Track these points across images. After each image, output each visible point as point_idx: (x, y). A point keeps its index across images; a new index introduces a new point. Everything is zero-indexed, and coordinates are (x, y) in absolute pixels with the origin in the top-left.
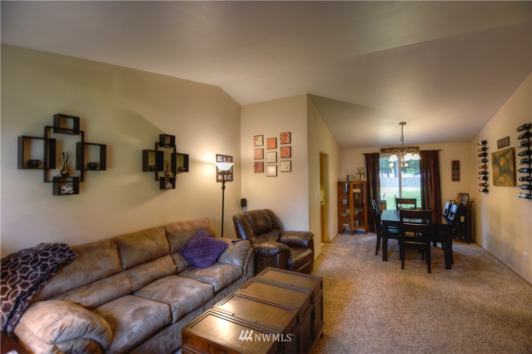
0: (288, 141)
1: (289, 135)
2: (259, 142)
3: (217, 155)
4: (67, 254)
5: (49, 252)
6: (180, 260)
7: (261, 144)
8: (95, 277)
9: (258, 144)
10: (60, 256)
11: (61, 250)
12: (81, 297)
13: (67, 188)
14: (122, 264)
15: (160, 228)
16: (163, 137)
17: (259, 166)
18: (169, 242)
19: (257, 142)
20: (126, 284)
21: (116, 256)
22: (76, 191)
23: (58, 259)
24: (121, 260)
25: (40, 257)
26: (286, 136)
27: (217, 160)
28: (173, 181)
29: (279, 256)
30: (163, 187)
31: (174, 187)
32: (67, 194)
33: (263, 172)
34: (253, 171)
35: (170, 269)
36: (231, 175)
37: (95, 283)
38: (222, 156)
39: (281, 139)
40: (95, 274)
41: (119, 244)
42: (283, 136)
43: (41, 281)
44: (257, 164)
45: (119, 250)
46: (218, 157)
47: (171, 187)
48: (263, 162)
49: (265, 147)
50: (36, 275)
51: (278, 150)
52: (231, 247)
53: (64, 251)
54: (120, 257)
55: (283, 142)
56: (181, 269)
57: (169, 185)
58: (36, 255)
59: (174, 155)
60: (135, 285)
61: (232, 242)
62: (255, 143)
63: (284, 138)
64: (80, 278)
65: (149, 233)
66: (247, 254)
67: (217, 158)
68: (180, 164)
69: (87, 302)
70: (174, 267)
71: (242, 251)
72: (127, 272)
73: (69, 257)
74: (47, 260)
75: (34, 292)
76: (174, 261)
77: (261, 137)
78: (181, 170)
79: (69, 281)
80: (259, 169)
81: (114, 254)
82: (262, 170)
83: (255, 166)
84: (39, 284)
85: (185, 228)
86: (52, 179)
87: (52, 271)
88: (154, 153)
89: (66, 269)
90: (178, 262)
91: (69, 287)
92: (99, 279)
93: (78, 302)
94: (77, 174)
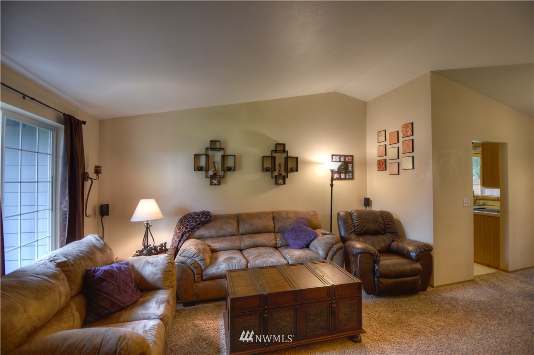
0: (410, 133)
1: (411, 126)
2: (382, 138)
3: (333, 155)
4: (208, 218)
5: (201, 215)
6: (280, 239)
7: (384, 140)
8: (221, 234)
9: (381, 140)
10: (205, 218)
11: (206, 215)
12: (212, 243)
13: (215, 182)
14: (239, 231)
15: (269, 213)
16: (277, 145)
17: (381, 164)
18: (274, 223)
19: (380, 138)
20: (237, 244)
21: (235, 225)
22: (219, 184)
23: (203, 219)
24: (239, 228)
25: (196, 216)
26: (408, 127)
27: (332, 160)
28: (284, 178)
29: (360, 257)
30: (277, 183)
31: (284, 183)
32: (215, 185)
33: (386, 170)
34: (377, 169)
35: (270, 242)
36: (351, 174)
37: (221, 238)
38: (339, 155)
39: (403, 131)
40: (222, 232)
41: (239, 218)
42: (404, 127)
43: (194, 228)
44: (380, 162)
45: (238, 221)
46: (334, 157)
47: (282, 183)
48: (386, 160)
49: (387, 143)
50: (193, 225)
51: (400, 145)
52: (320, 237)
53: (208, 216)
54: (238, 225)
55: (404, 134)
56: (279, 245)
57: (281, 181)
58: (195, 215)
59: (287, 158)
60: (242, 246)
61: (322, 233)
62: (378, 139)
63: (406, 130)
64: (213, 232)
65: (260, 215)
66: (332, 247)
67: (332, 158)
68: (291, 165)
69: (214, 246)
70: (274, 242)
71: (326, 243)
72: (241, 236)
73: (209, 219)
74: (197, 218)
75: (190, 233)
76: (276, 238)
77: (383, 132)
78: (292, 171)
79: (207, 232)
80: (381, 166)
81: (235, 223)
82: (385, 168)
83: (378, 164)
84: (193, 229)
85: (290, 216)
86: (209, 176)
87: (199, 224)
88: (271, 158)
89: (207, 225)
90: (278, 239)
91: (208, 236)
92: (224, 236)
93: (210, 245)
94: (222, 173)
